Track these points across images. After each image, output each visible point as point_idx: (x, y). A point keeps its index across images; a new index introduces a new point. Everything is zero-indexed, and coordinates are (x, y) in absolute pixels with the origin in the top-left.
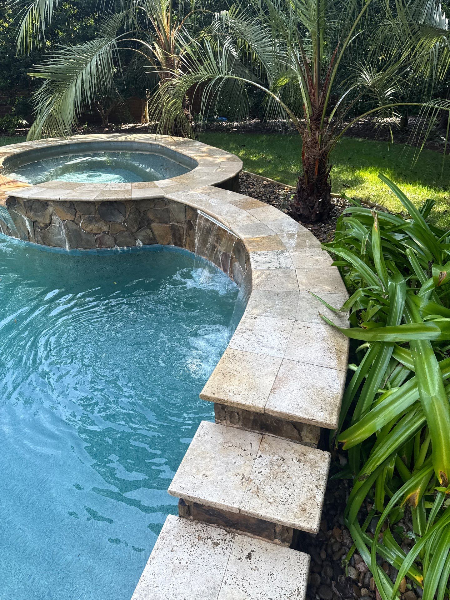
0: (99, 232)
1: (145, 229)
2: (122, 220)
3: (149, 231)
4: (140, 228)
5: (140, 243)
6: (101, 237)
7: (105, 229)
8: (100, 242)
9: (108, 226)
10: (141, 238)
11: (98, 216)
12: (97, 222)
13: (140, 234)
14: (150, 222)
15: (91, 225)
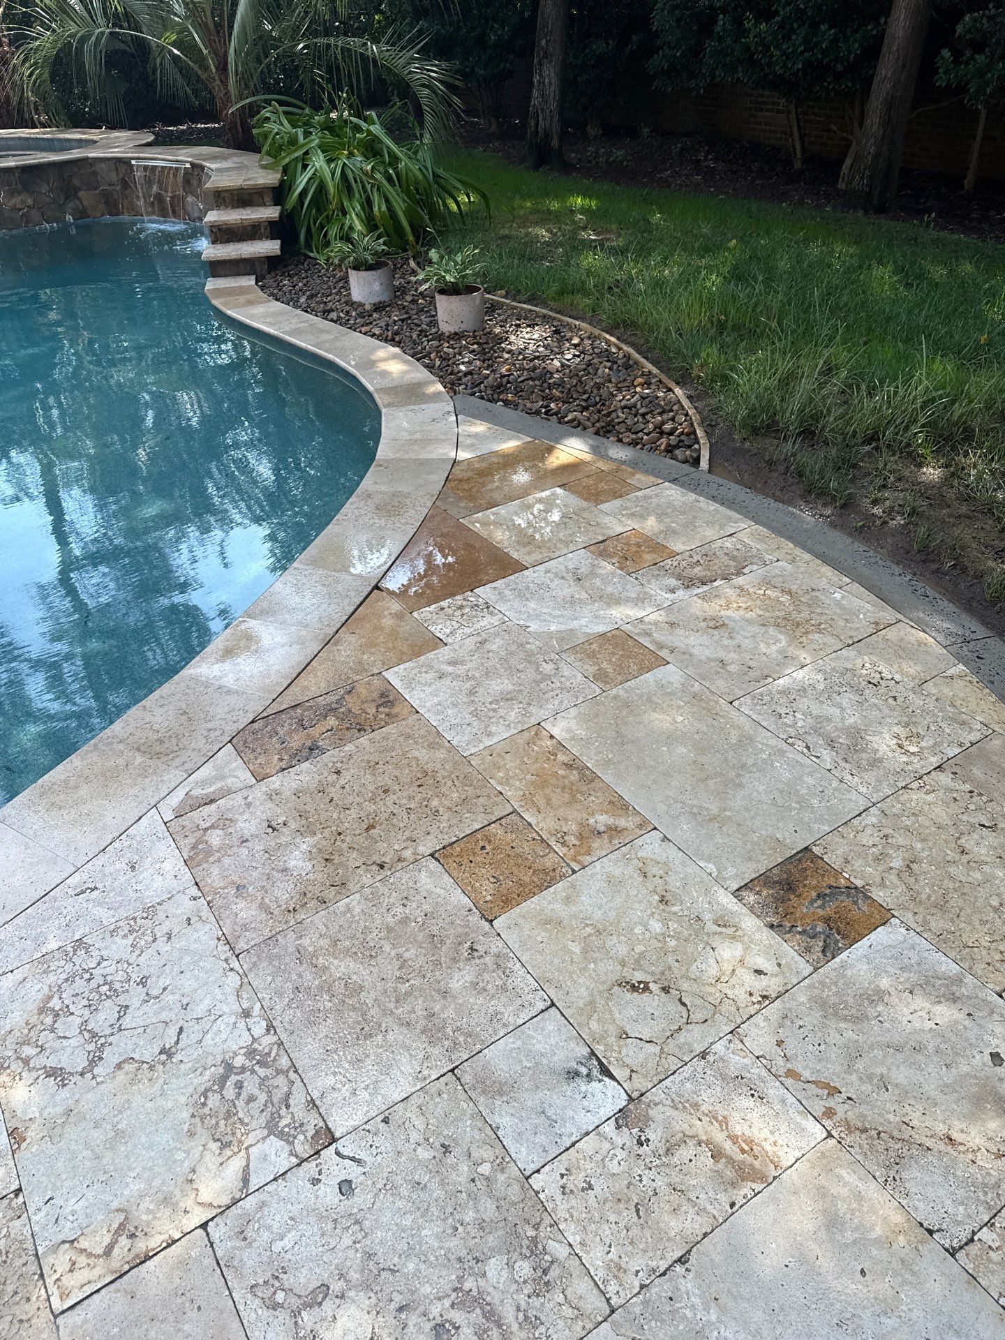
0: (23, 207)
1: (73, 199)
2: (46, 190)
3: (77, 202)
4: (67, 199)
5: (69, 218)
6: (27, 212)
7: (30, 201)
8: (27, 219)
9: (33, 198)
10: (70, 211)
11: (20, 187)
12: (19, 193)
13: (68, 206)
14: (77, 190)
15: (13, 198)
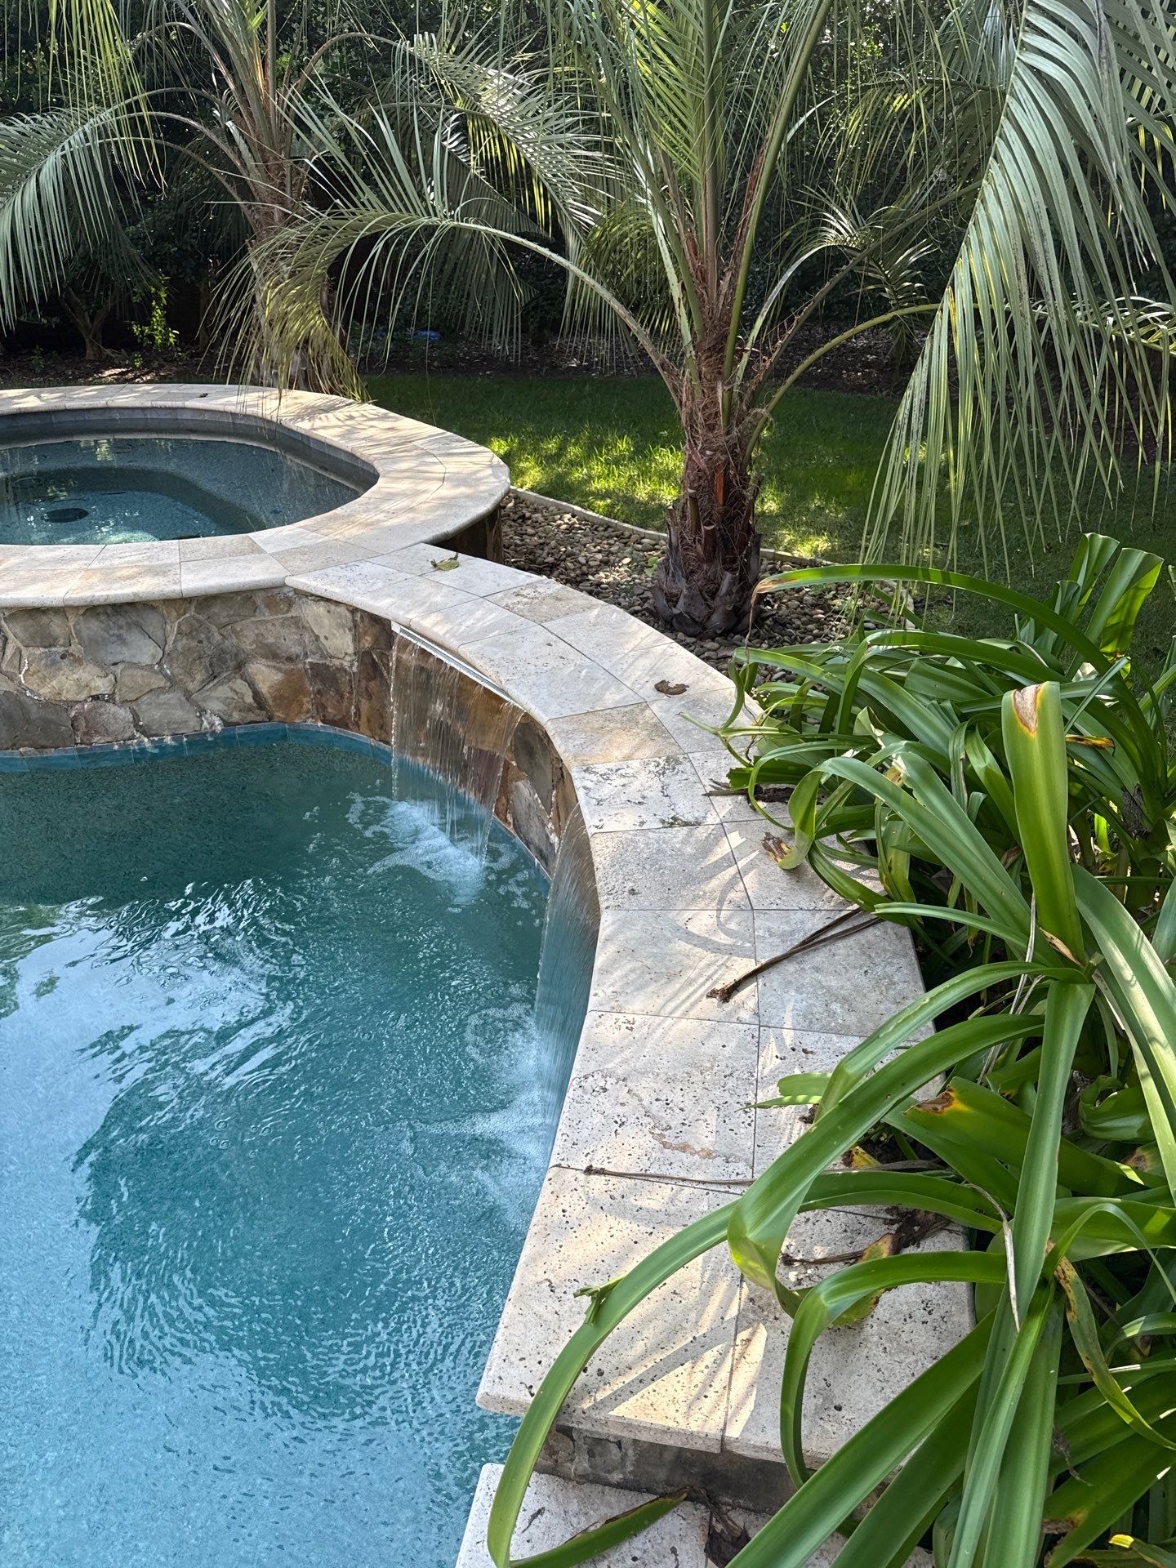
0: (82, 697)
1: (229, 679)
2: (154, 657)
3: (240, 685)
4: (212, 677)
5: (213, 723)
6: (90, 711)
7: (102, 685)
8: (88, 726)
9: (111, 677)
10: (217, 706)
11: (76, 649)
12: (74, 666)
13: (213, 694)
14: (242, 658)
15: (54, 677)
